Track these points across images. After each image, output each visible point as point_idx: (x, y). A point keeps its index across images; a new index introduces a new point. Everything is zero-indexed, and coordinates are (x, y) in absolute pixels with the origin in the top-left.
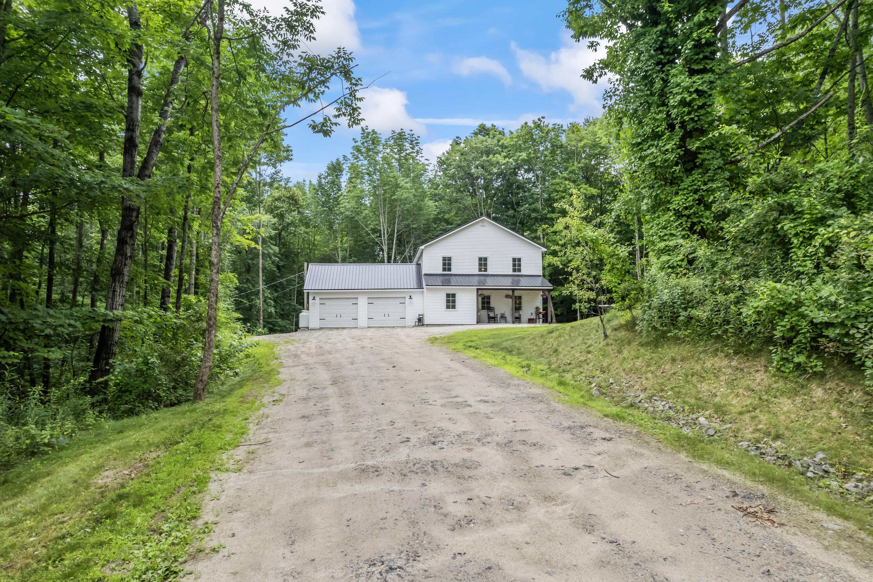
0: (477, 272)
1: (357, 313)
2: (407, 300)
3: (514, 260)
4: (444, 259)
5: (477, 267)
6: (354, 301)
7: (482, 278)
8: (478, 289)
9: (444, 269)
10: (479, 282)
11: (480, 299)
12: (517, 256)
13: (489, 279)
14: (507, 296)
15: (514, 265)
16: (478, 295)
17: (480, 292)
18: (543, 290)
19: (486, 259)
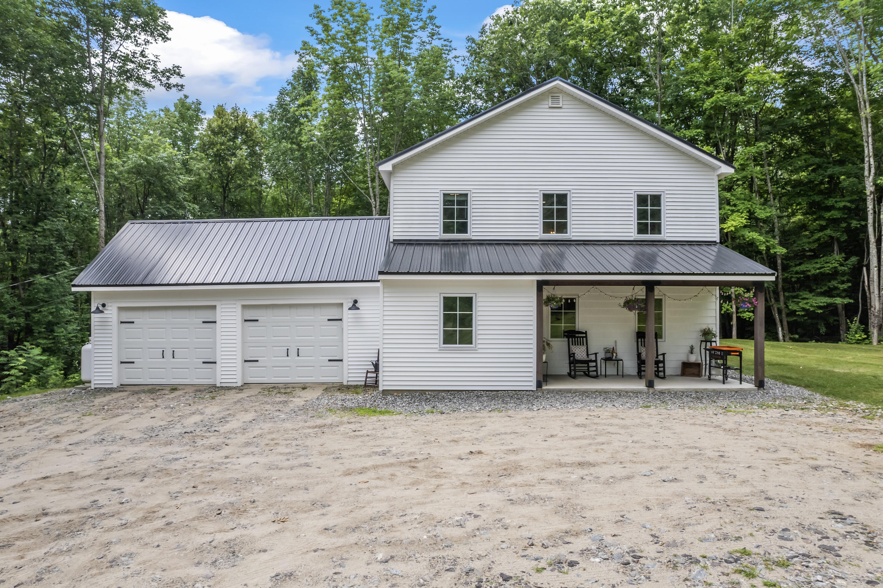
0: (538, 234)
1: (213, 348)
2: (347, 315)
3: (642, 200)
4: (448, 199)
5: (539, 221)
6: (207, 315)
7: (553, 250)
8: (541, 285)
9: (447, 228)
10: (544, 263)
11: (547, 310)
12: (649, 189)
13: (572, 254)
14: (629, 304)
15: (642, 215)
16: (541, 302)
17: (547, 291)
18: (722, 285)
19: (562, 198)
